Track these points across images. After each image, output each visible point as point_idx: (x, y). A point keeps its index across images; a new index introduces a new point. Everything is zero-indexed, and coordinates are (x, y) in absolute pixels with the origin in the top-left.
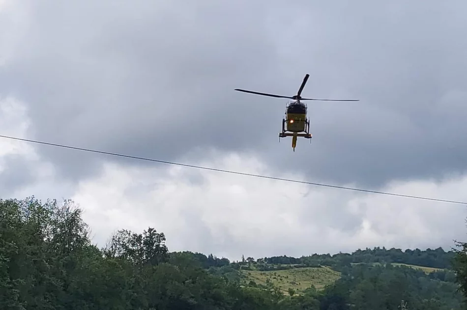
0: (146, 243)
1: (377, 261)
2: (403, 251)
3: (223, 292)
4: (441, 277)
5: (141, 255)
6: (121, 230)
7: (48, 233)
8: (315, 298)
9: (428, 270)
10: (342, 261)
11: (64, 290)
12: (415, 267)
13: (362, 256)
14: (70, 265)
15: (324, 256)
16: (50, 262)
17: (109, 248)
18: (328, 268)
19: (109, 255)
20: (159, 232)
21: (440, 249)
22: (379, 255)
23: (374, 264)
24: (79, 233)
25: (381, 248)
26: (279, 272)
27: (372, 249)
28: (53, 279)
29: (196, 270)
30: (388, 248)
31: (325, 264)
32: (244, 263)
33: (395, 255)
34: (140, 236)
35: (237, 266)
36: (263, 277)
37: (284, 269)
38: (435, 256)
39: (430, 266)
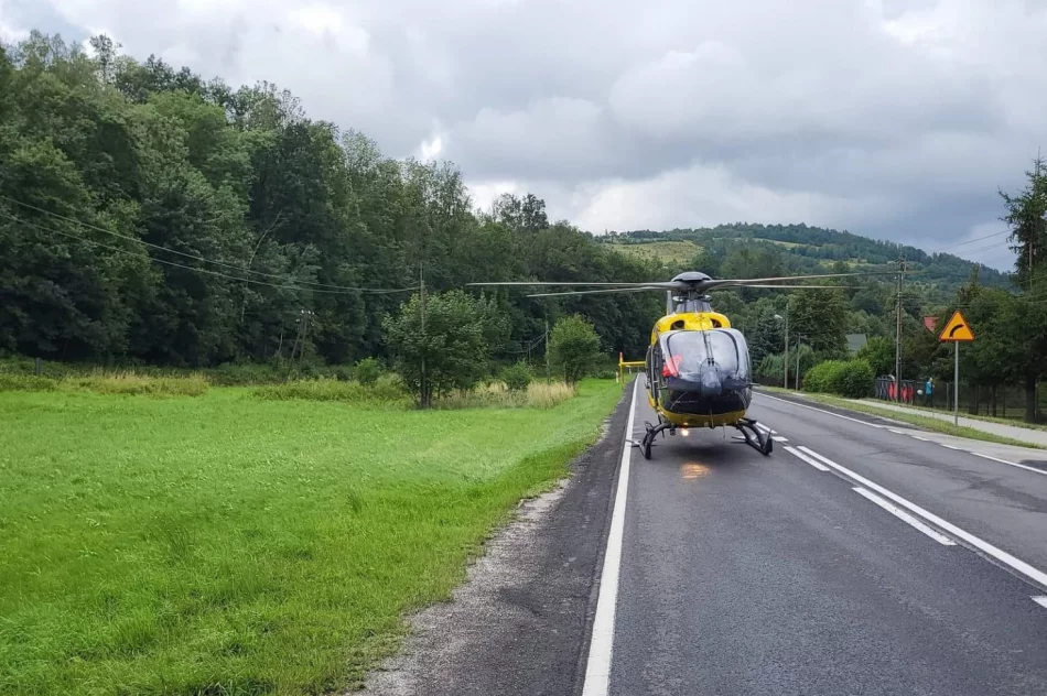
0: (525, 210)
1: (739, 236)
2: (765, 226)
3: (604, 261)
4: (803, 252)
5: (520, 222)
6: (503, 194)
7: (430, 195)
9: (790, 245)
10: (702, 237)
11: (448, 255)
12: (777, 243)
13: (723, 231)
14: (453, 230)
15: (686, 231)
16: (432, 225)
17: (490, 213)
18: (690, 243)
19: (488, 219)
20: (539, 199)
21: (802, 226)
22: (742, 230)
23: (737, 239)
24: (460, 197)
25: (743, 223)
26: (641, 246)
27: (734, 224)
28: (438, 243)
30: (749, 224)
31: (689, 238)
32: (606, 237)
33: (757, 230)
34: (519, 202)
35: (600, 240)
37: (647, 242)
38: (797, 231)
39: (791, 242)
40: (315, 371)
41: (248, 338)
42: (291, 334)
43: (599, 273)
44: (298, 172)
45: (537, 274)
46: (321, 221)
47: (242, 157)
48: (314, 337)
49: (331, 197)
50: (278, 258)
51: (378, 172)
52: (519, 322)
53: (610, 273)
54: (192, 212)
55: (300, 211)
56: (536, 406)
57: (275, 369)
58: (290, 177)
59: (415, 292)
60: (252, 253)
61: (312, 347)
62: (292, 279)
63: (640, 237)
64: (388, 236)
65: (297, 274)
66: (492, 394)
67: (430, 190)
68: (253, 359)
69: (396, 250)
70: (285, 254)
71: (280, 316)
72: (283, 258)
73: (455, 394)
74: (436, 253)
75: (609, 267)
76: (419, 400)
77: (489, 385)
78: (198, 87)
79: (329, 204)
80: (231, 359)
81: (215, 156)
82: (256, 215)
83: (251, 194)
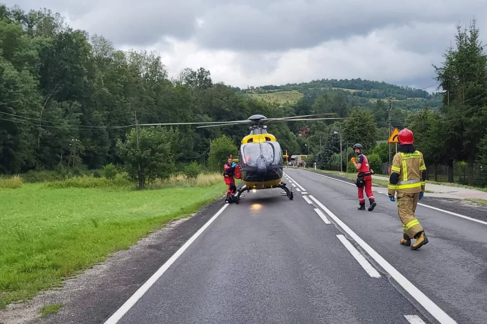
0: (199, 77)
1: (324, 87)
2: (338, 80)
3: (245, 104)
4: (360, 94)
5: (197, 83)
6: (186, 68)
7: (144, 71)
8: (292, 107)
9: (353, 91)
10: (303, 88)
11: (156, 104)
12: (345, 90)
13: (314, 84)
14: (158, 90)
15: (294, 85)
16: (146, 88)
17: (179, 80)
18: (296, 91)
19: (178, 83)
20: (206, 70)
21: (359, 79)
22: (325, 83)
23: (322, 89)
24: (161, 71)
25: (326, 79)
26: (268, 95)
27: (321, 80)
28: (149, 97)
29: (229, 92)
30: (329, 79)
31: (295, 89)
32: (248, 90)
33: (334, 83)
34: (196, 72)
35: (244, 91)
36: (260, 97)
37: (272, 92)
38: (356, 83)
39: (353, 89)
40: (81, 172)
41: (42, 156)
42: (67, 153)
43: (243, 112)
44: (66, 60)
45: (207, 113)
46: (81, 88)
47: (34, 53)
48: (80, 154)
49: (87, 73)
50: (57, 109)
51: (113, 58)
52: (197, 141)
53: (248, 111)
54: (7, 86)
55: (68, 83)
56: (201, 186)
57: (59, 172)
58: (62, 64)
59: (132, 127)
60: (43, 108)
61: (79, 160)
62: (66, 122)
63: (268, 89)
64: (121, 95)
65: (68, 119)
66: (178, 181)
67: (144, 67)
68: (46, 168)
69: (125, 103)
70: (62, 107)
71: (60, 142)
72: (60, 109)
73: (158, 181)
74: (148, 103)
75: (248, 108)
76: (138, 185)
77: (176, 176)
78: (5, 11)
79: (85, 78)
80: (33, 168)
81: (19, 53)
82: (44, 85)
83: (39, 74)
